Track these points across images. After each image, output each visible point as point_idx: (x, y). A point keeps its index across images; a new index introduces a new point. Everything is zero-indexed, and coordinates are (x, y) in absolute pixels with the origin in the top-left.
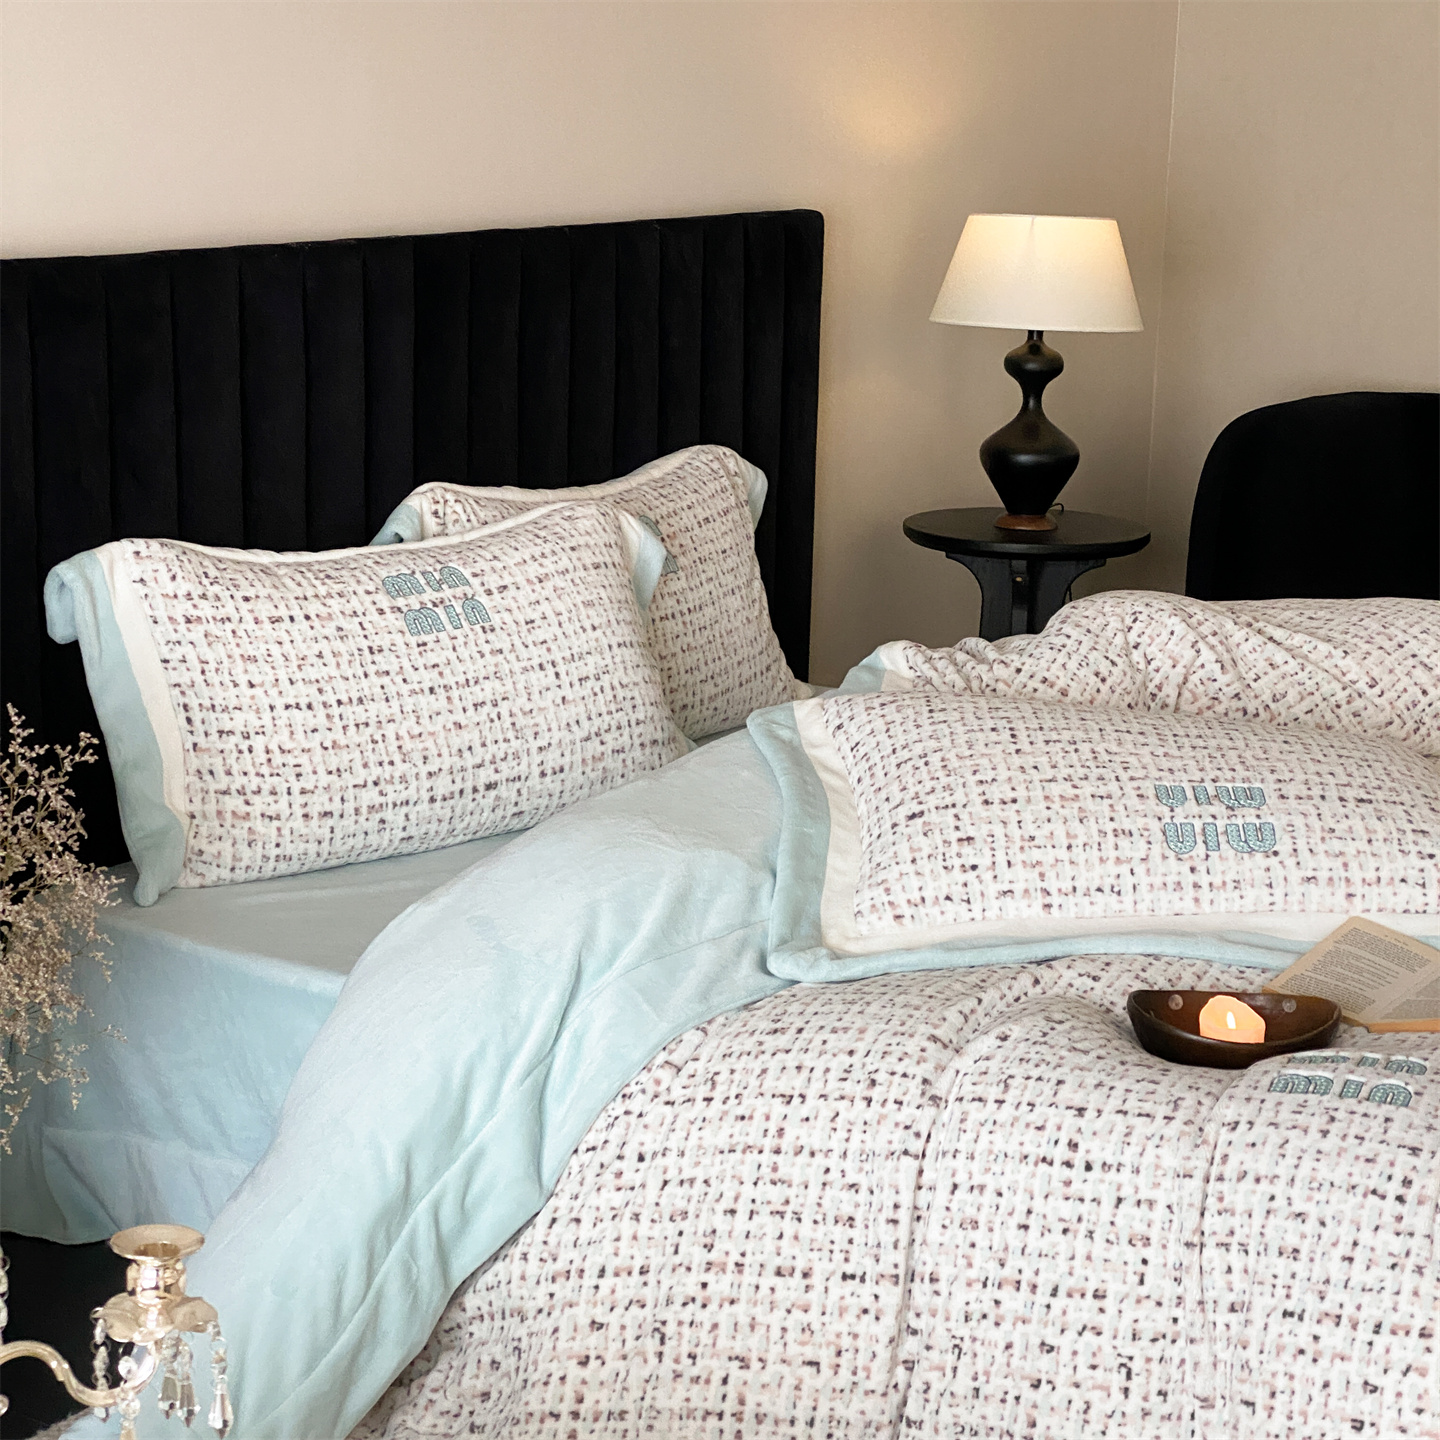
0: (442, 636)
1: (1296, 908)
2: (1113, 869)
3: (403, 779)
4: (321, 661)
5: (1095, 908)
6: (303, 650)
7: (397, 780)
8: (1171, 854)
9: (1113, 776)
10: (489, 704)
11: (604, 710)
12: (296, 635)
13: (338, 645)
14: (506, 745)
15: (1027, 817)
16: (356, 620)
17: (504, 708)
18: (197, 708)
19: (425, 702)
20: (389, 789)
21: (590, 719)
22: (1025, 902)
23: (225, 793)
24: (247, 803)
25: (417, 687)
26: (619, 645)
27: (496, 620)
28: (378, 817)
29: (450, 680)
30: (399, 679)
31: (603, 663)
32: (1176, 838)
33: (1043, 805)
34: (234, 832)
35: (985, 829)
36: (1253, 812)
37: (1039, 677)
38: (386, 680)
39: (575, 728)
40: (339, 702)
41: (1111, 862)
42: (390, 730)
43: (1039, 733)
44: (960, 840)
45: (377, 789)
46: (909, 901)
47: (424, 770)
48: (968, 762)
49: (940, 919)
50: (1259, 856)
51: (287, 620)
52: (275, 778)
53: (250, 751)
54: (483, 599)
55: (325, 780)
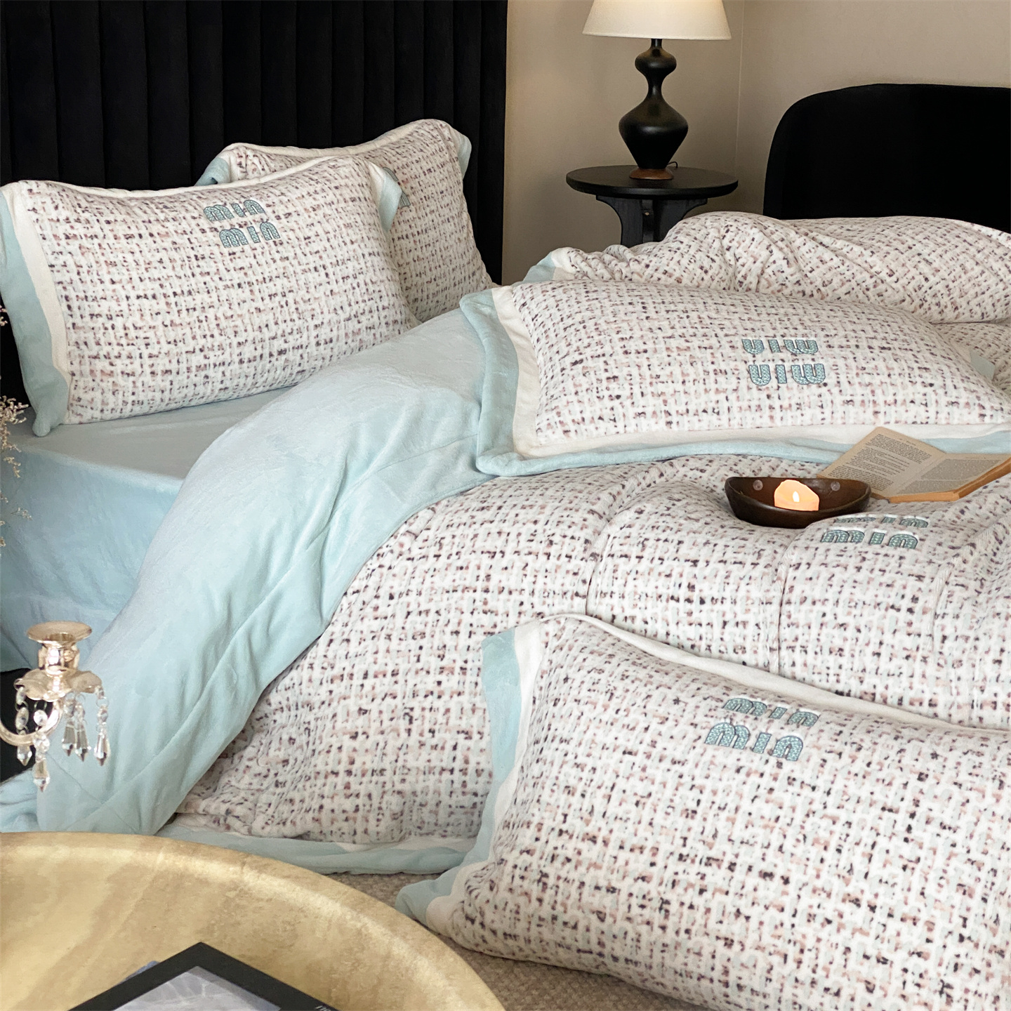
0: (246, 248)
1: (840, 421)
2: (713, 396)
3: (221, 347)
4: (161, 265)
5: (702, 424)
6: (149, 257)
7: (216, 348)
8: (754, 386)
9: (713, 334)
10: (280, 295)
11: (360, 299)
12: (143, 247)
13: (173, 254)
14: (292, 323)
15: (654, 362)
16: (186, 237)
17: (290, 297)
18: (75, 299)
19: (236, 294)
20: (211, 354)
21: (350, 305)
22: (653, 421)
23: (95, 357)
24: (111, 364)
25: (229, 283)
26: (370, 254)
27: (284, 237)
28: (203, 373)
29: (252, 278)
30: (216, 278)
31: (358, 267)
32: (757, 375)
33: (665, 354)
34: (103, 384)
35: (626, 370)
36: (810, 357)
37: (661, 270)
38: (207, 278)
39: (340, 311)
40: (175, 294)
41: (712, 392)
42: (211, 313)
43: (662, 306)
44: (608, 378)
45: (203, 354)
46: (573, 421)
47: (235, 341)
48: (613, 326)
49: (595, 433)
50: (814, 387)
51: (137, 237)
52: (131, 348)
53: (113, 328)
54: (275, 222)
55: (166, 348)
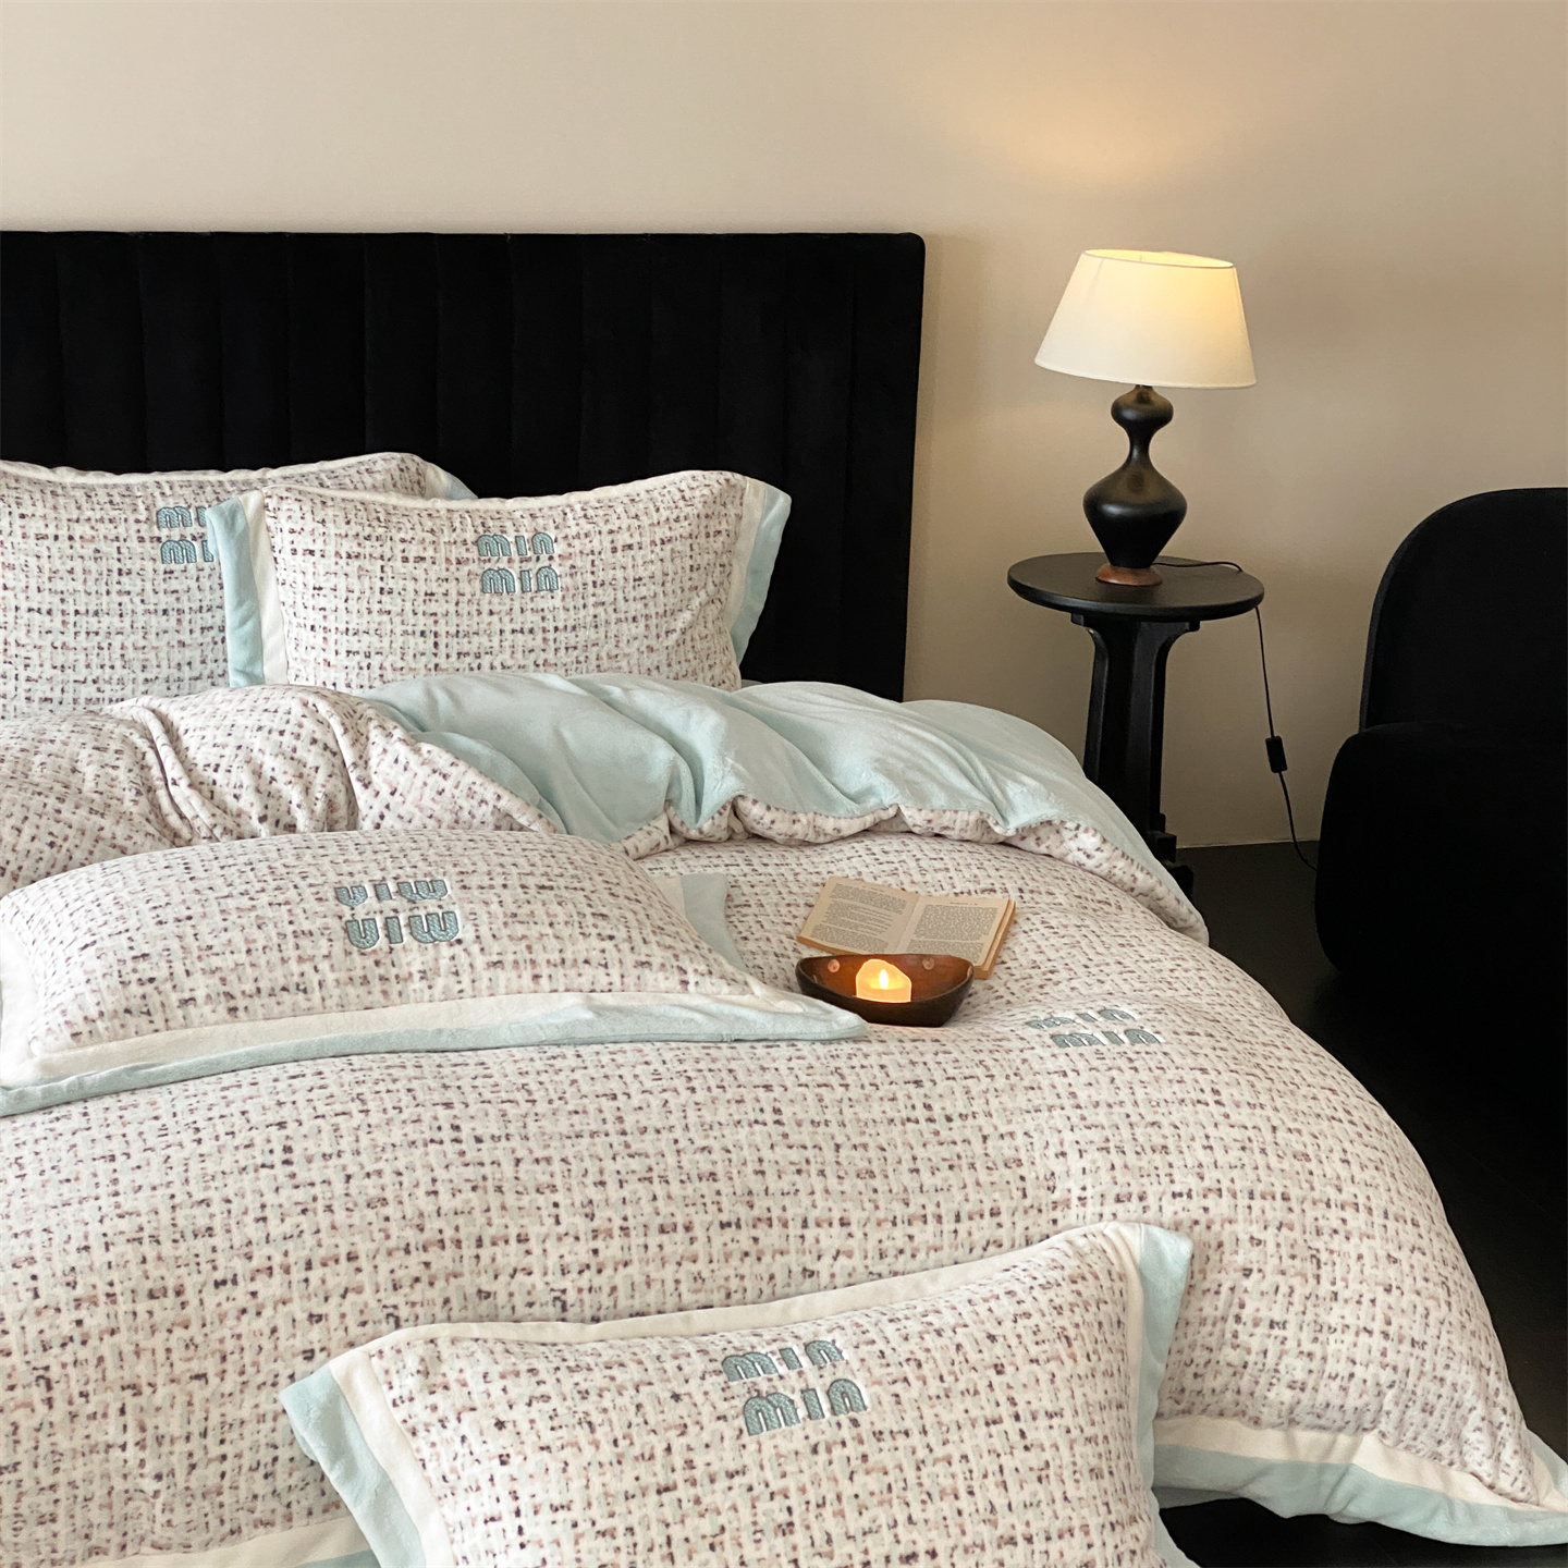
0: (191, 566)
3: (121, 681)
4: (69, 577)
6: (57, 564)
7: (114, 681)
12: (54, 551)
13: (91, 565)
16: (116, 544)
19: (156, 622)
20: (106, 687)
25: (152, 608)
29: (185, 605)
30: (137, 600)
38: (125, 599)
40: (77, 612)
42: (117, 641)
45: (96, 686)
51: (51, 538)
52: (7, 665)
55: (49, 672)
